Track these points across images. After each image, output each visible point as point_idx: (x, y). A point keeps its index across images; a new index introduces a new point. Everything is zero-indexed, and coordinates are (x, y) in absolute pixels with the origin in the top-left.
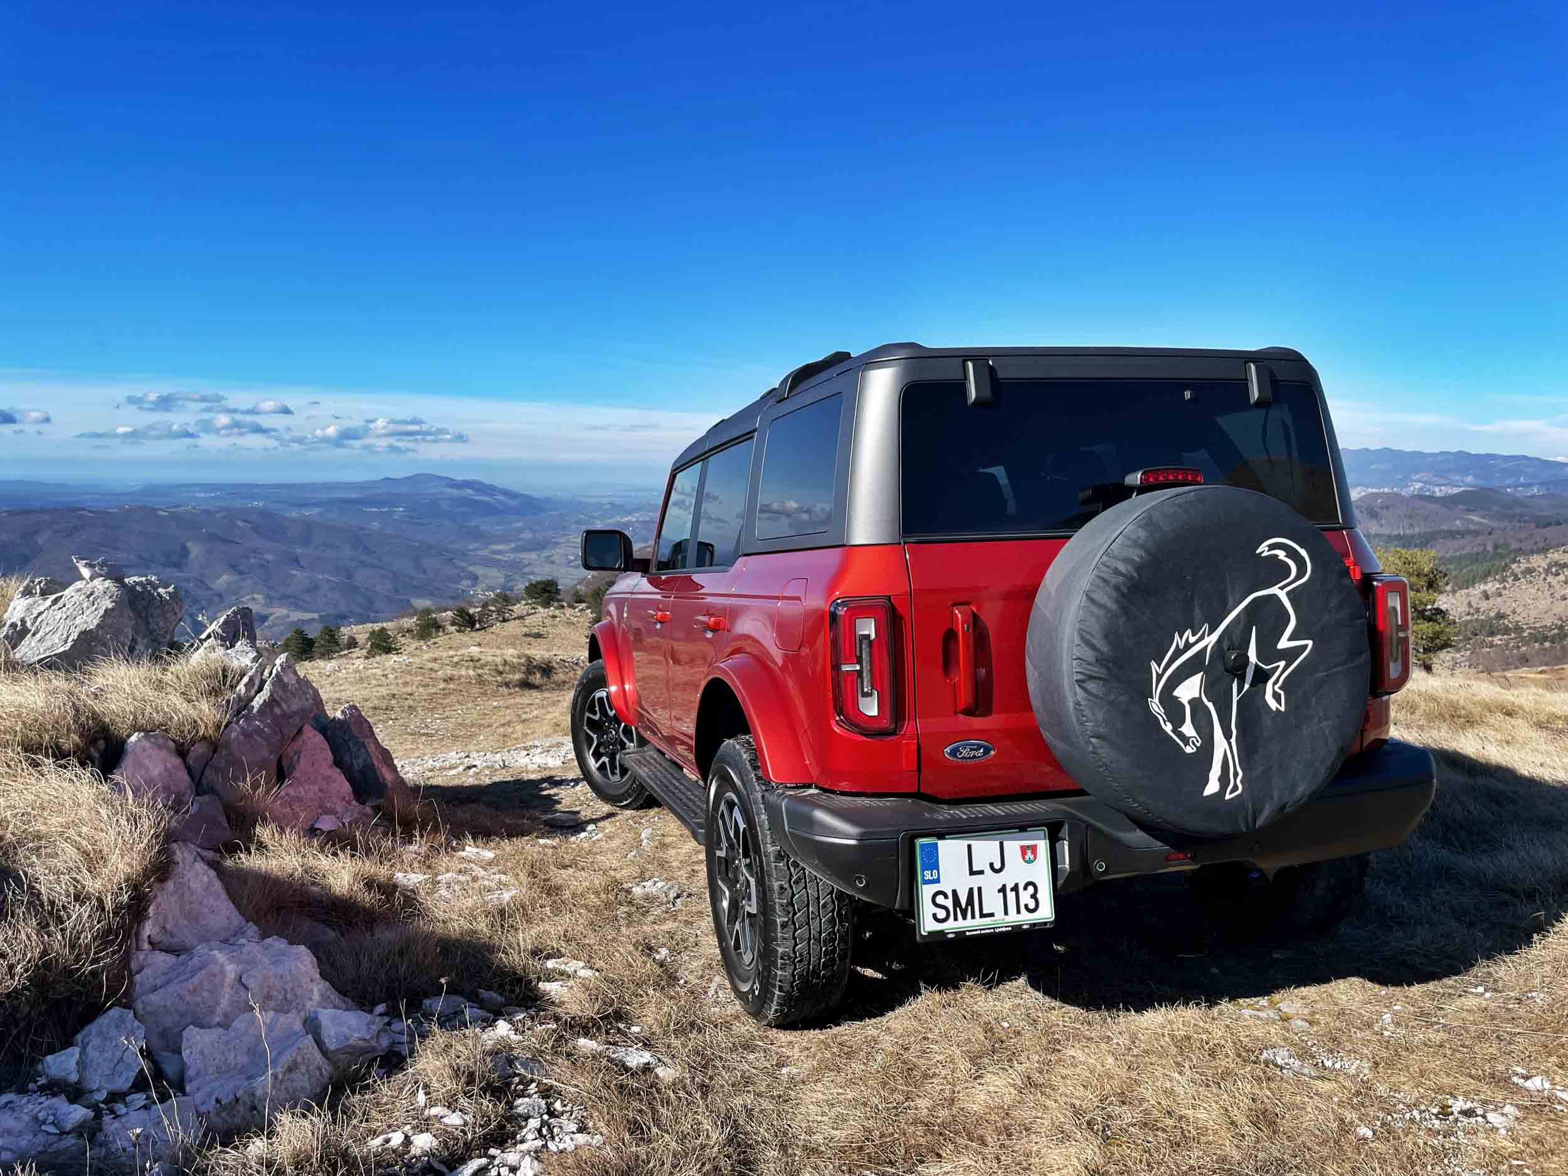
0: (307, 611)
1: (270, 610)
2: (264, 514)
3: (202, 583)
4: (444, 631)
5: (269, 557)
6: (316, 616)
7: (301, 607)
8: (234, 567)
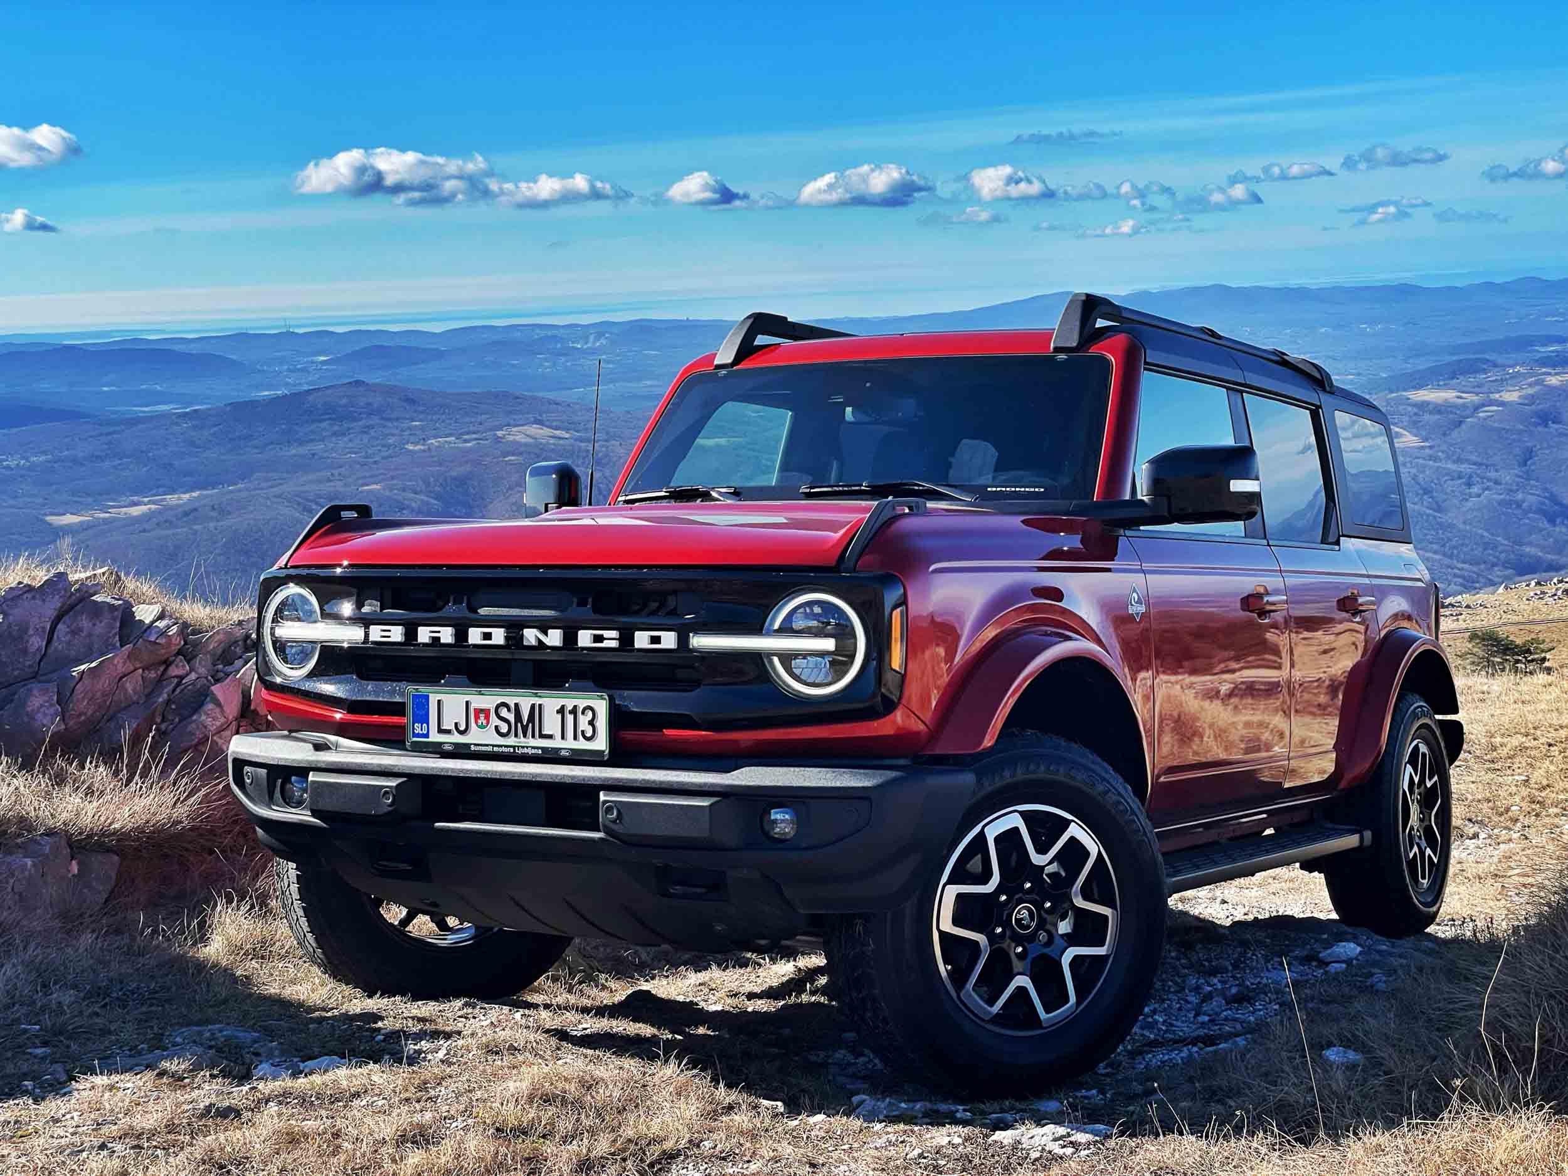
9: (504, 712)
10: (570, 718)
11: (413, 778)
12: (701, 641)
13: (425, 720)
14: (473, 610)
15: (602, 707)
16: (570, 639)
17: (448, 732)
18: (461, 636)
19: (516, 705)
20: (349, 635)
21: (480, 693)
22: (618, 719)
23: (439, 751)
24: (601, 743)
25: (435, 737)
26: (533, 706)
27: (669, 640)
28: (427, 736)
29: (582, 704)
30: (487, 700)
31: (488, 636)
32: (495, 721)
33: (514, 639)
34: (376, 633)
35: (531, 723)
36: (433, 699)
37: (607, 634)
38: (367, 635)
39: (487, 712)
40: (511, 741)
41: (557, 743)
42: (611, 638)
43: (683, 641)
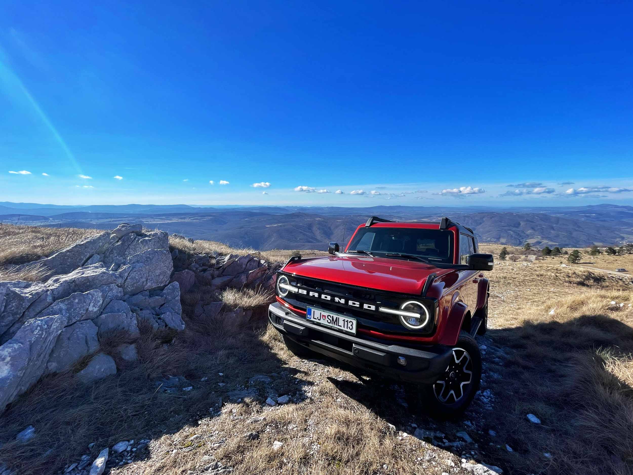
0: (555, 242)
1: (543, 241)
2: (544, 215)
3: (523, 232)
4: (602, 254)
5: (544, 226)
6: (557, 244)
7: (553, 241)
8: (533, 228)
9: (329, 317)
10: (346, 323)
11: (307, 328)
12: (382, 309)
13: (310, 315)
14: (323, 290)
15: (355, 322)
16: (347, 302)
17: (316, 319)
18: (320, 296)
19: (333, 316)
20: (294, 290)
21: (324, 311)
22: (359, 326)
23: (313, 323)
24: (354, 331)
25: (312, 319)
26: (337, 318)
27: (373, 308)
28: (311, 318)
29: (349, 320)
30: (326, 313)
31: (326, 297)
32: (327, 319)
33: (332, 300)
34: (301, 291)
35: (336, 321)
36: (313, 310)
37: (356, 303)
38: (298, 291)
39: (325, 316)
40: (331, 325)
41: (342, 328)
42: (357, 304)
43: (377, 308)
